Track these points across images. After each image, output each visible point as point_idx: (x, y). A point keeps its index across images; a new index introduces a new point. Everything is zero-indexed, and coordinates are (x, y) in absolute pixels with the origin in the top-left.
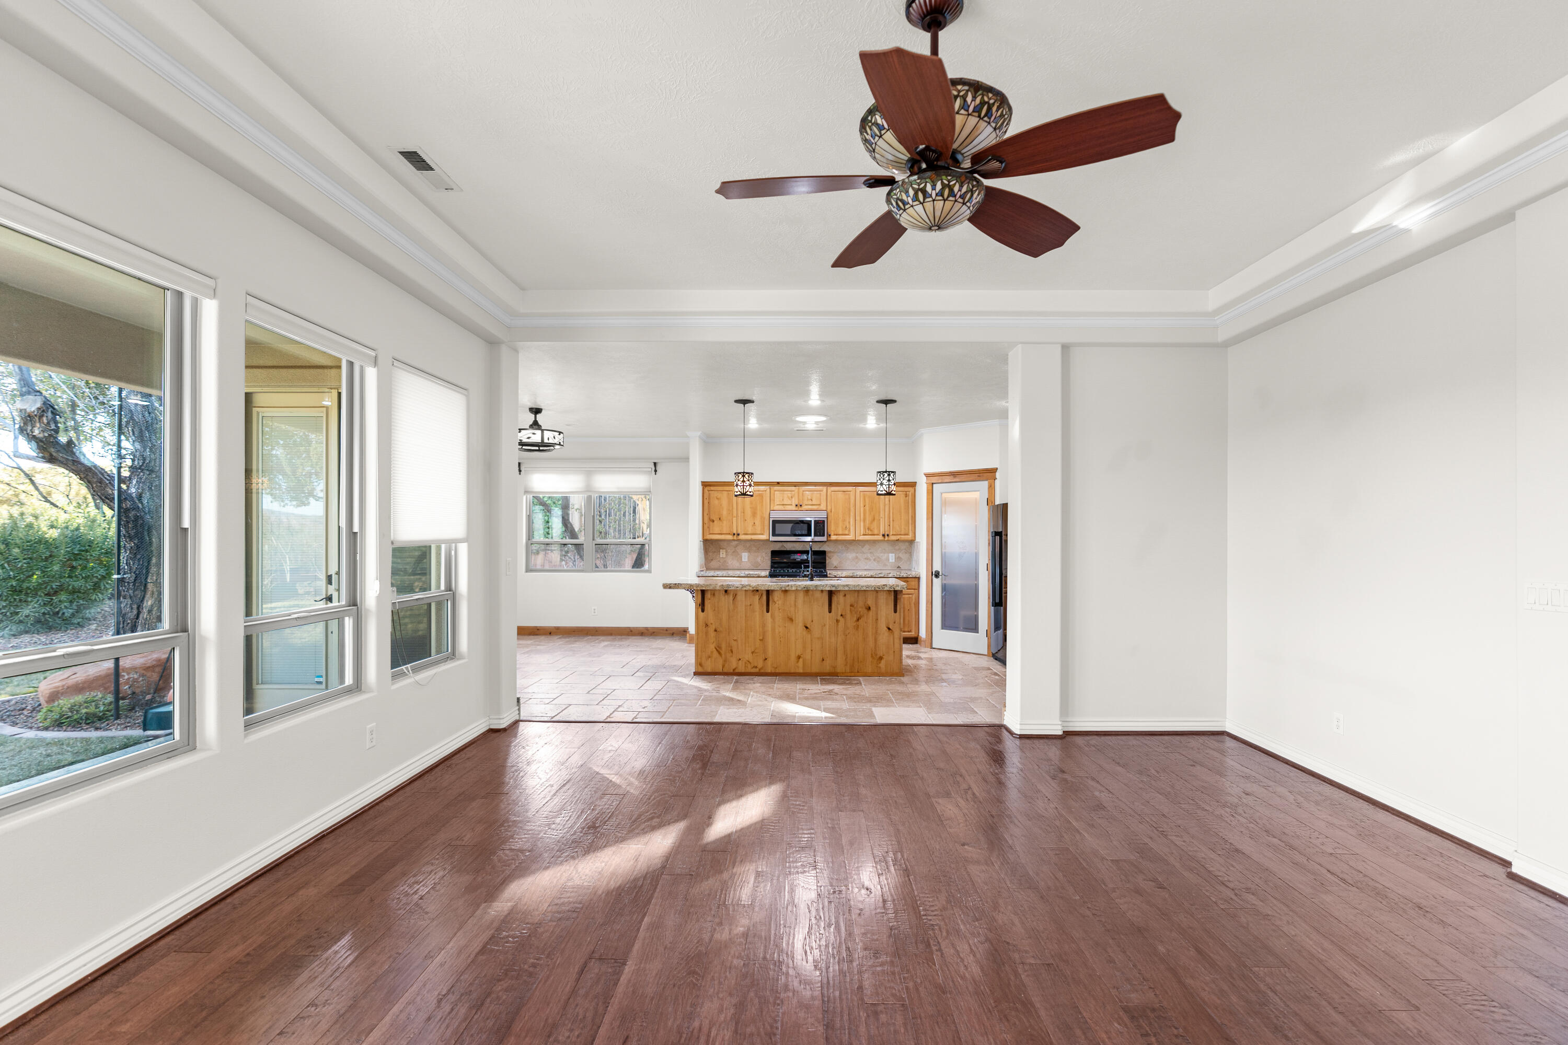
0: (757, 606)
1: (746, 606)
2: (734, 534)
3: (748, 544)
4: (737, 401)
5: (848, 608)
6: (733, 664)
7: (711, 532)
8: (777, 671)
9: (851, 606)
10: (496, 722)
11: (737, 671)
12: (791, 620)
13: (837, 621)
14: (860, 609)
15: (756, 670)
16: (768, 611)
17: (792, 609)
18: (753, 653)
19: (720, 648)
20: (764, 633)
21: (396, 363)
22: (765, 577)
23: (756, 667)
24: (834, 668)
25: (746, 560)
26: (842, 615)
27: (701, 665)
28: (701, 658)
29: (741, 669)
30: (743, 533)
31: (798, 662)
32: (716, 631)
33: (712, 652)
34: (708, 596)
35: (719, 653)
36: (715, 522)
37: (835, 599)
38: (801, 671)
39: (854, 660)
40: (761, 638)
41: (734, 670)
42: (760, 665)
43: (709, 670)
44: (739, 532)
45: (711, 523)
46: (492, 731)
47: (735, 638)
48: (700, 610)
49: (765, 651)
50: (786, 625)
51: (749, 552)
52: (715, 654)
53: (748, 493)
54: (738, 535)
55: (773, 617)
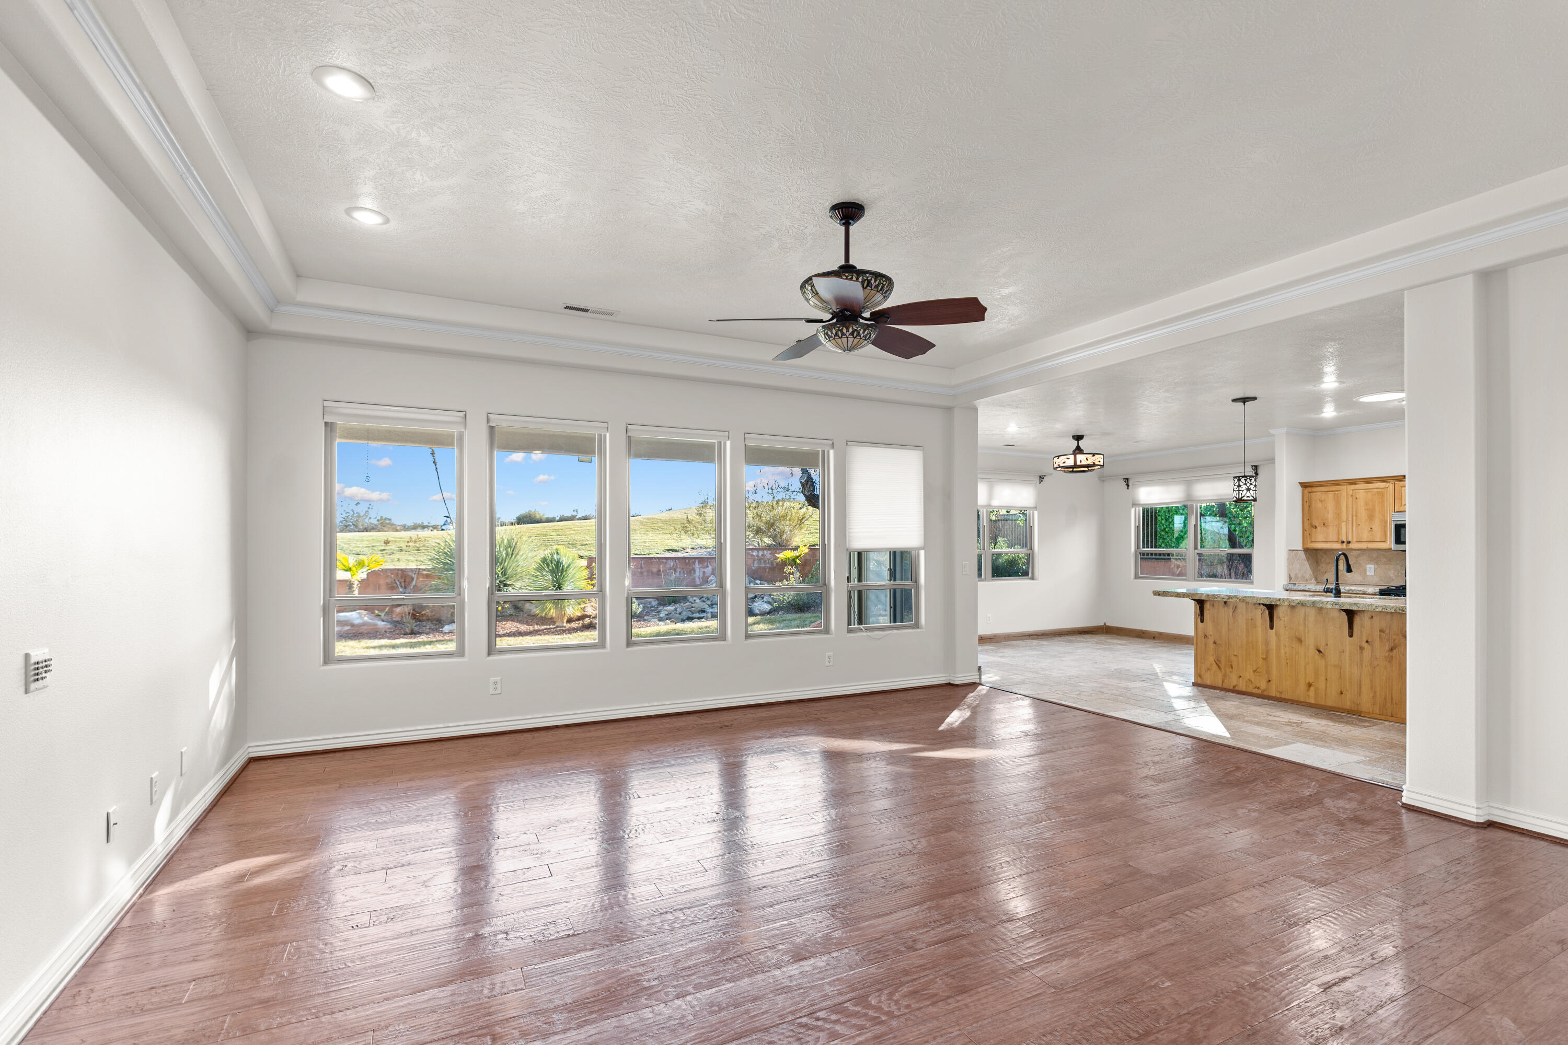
0: (1259, 622)
1: (1247, 620)
2: (1343, 542)
3: (1375, 555)
4: (1234, 400)
5: (1377, 633)
6: (1233, 681)
7: (1313, 540)
8: (1283, 696)
9: (1381, 631)
10: (953, 678)
11: (1237, 688)
12: (1300, 640)
13: (1361, 648)
14: (1394, 637)
15: (1259, 692)
16: (1272, 627)
17: (1301, 628)
18: (1254, 671)
19: (1219, 661)
20: (1267, 652)
21: (849, 443)
22: (1375, 594)
23: (1259, 688)
24: (1357, 705)
25: (1373, 574)
26: (1367, 642)
27: (1200, 676)
28: (1200, 670)
29: (1242, 687)
30: (1355, 540)
31: (1308, 690)
32: (1215, 643)
33: (1211, 665)
34: (1207, 606)
35: (1219, 667)
36: (1319, 528)
37: (1357, 620)
38: (1312, 701)
39: (1385, 699)
40: (1264, 657)
41: (1234, 687)
42: (1263, 685)
43: (1209, 683)
44: (1350, 539)
45: (1314, 530)
46: (950, 685)
47: (1235, 653)
48: (1199, 620)
49: (1268, 672)
50: (1294, 646)
51: (1376, 563)
52: (1215, 667)
53: (1245, 498)
54: (1349, 542)
55: (1277, 634)
